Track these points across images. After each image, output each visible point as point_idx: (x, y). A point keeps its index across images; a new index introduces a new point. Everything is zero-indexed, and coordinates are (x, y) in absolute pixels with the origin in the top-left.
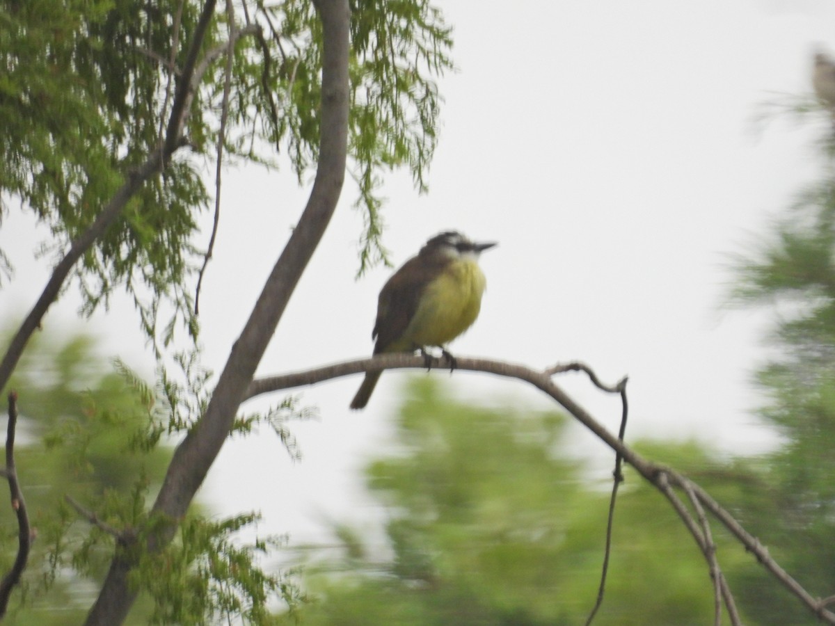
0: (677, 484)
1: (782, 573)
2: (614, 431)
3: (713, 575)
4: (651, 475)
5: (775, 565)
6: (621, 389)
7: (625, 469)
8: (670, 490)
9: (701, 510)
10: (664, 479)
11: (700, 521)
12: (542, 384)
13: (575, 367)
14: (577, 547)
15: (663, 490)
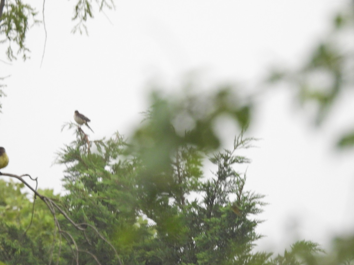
0: (48, 200)
1: (69, 219)
2: (34, 189)
3: (55, 220)
4: (42, 198)
5: (68, 217)
6: (36, 180)
7: (37, 197)
8: (46, 201)
9: (52, 205)
10: (45, 199)
11: (52, 208)
12: (20, 178)
13: (27, 175)
14: (26, 213)
15: (44, 201)
